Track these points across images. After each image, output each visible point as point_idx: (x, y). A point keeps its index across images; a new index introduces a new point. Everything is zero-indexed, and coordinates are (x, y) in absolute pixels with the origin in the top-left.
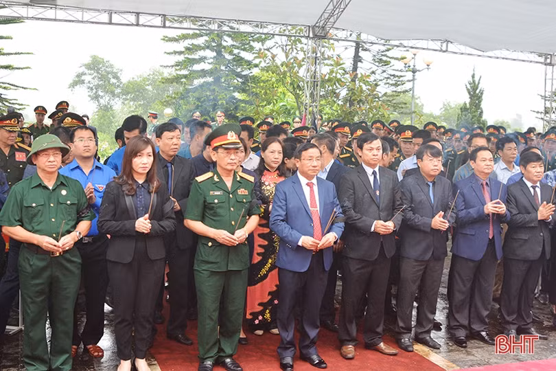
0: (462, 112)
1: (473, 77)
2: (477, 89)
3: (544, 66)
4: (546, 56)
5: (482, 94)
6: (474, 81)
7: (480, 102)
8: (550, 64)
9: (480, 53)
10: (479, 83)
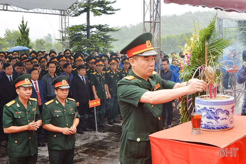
0: (18, 42)
1: (23, 22)
2: (25, 29)
3: (60, 16)
4: (61, 10)
5: (28, 31)
6: (23, 25)
7: (28, 36)
8: (64, 15)
9: (26, 11)
10: (26, 26)
